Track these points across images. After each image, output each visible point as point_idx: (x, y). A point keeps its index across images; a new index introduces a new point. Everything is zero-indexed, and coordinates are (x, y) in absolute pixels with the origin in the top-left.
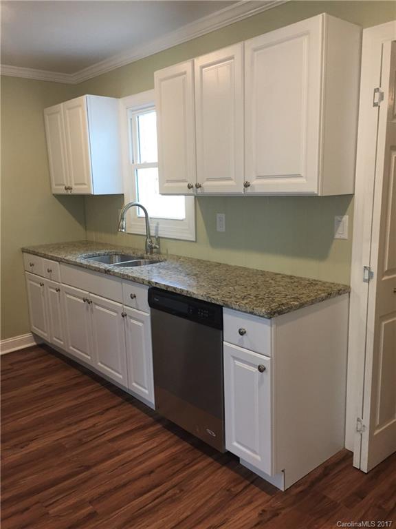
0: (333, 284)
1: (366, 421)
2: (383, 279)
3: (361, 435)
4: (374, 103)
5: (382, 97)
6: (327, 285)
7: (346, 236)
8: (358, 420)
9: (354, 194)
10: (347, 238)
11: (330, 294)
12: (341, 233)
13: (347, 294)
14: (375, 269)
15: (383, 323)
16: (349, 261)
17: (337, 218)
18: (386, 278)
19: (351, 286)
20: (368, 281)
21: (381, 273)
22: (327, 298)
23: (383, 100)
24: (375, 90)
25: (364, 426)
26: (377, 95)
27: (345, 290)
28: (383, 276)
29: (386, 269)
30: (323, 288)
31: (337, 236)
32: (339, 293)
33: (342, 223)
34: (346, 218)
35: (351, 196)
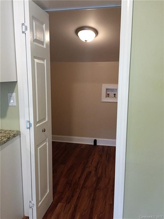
0: (11, 131)
1: (34, 202)
2: (37, 126)
3: (32, 209)
4: (22, 31)
5: (26, 29)
6: (7, 132)
7: (15, 104)
8: (30, 202)
9: (17, 81)
10: (16, 105)
11: (9, 138)
12: (12, 102)
13: (19, 136)
14: (32, 122)
15: (39, 148)
16: (18, 117)
17: (9, 94)
18: (38, 125)
19: (21, 131)
20: (29, 128)
21: (36, 123)
22: (7, 141)
23: (27, 30)
24: (22, 24)
25: (33, 204)
26: (24, 27)
27: (18, 134)
28: (36, 124)
29: (38, 120)
30: (4, 135)
31: (10, 105)
32: (14, 136)
33: (12, 97)
34: (14, 94)
35: (16, 82)
